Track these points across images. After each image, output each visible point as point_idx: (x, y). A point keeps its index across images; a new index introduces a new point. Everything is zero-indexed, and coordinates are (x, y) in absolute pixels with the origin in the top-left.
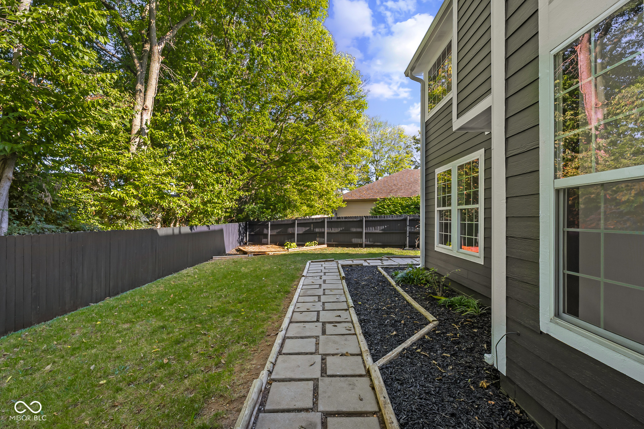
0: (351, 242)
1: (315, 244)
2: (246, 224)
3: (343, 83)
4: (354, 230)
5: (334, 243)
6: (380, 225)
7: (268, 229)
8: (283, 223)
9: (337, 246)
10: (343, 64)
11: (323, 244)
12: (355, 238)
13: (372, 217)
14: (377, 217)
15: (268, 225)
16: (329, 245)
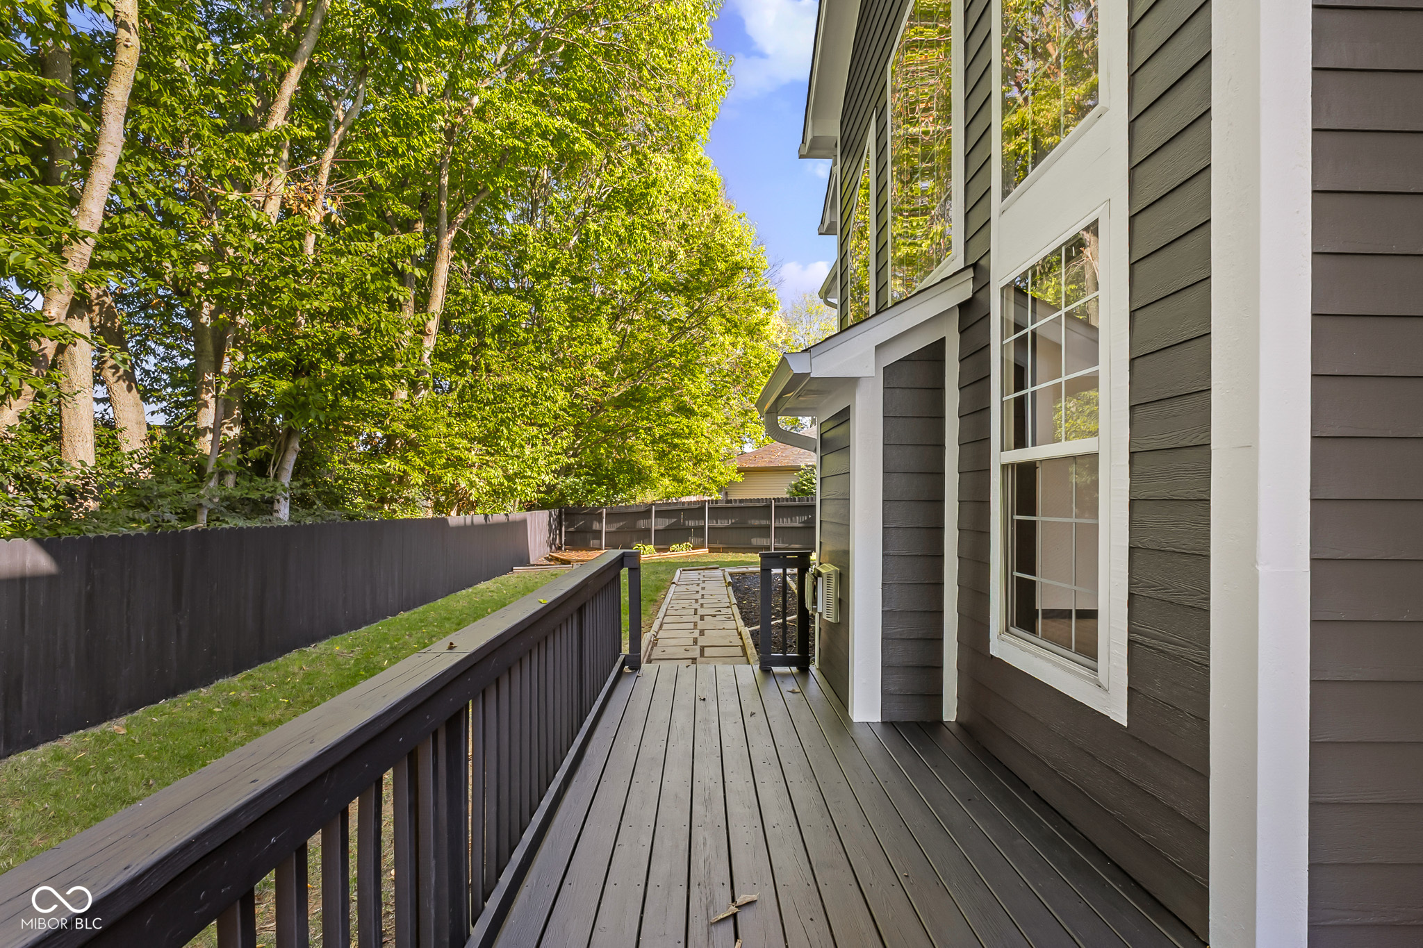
0: (751, 544)
1: (688, 547)
2: (560, 512)
3: (737, 267)
4: (756, 523)
5: (721, 546)
6: (801, 515)
7: (600, 521)
8: (630, 510)
9: (726, 550)
10: (737, 235)
11: (703, 547)
12: (756, 537)
13: (787, 500)
14: (795, 500)
15: (601, 513)
16: (711, 550)
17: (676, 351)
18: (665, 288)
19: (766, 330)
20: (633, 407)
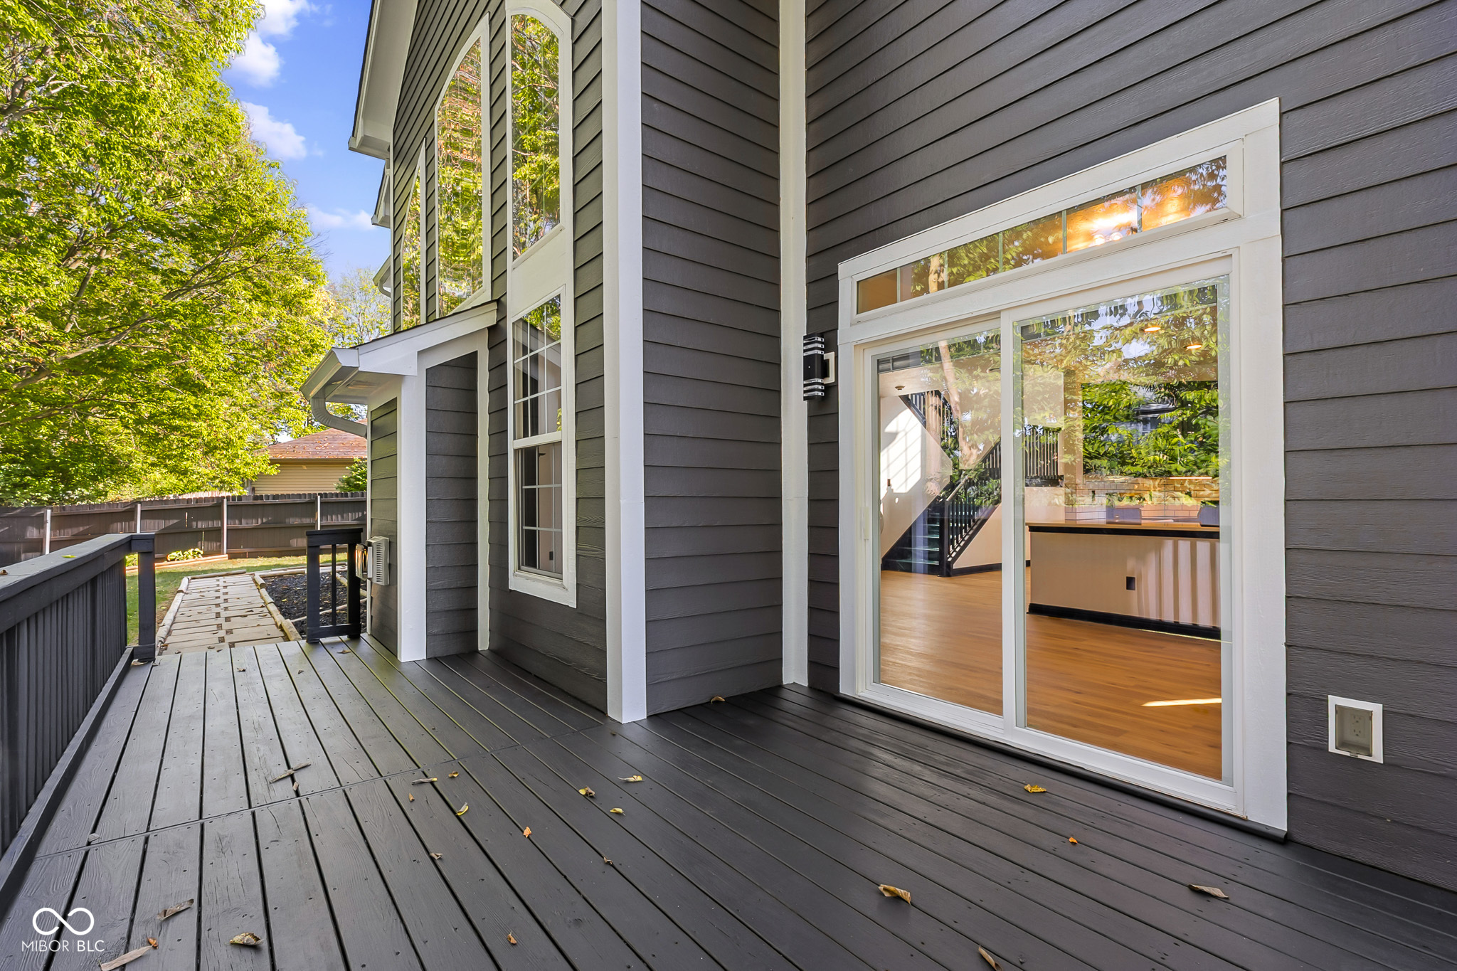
0: (289, 546)
1: (195, 555)
4: (296, 521)
5: (247, 550)
6: (354, 511)
8: (96, 510)
9: (254, 555)
11: (219, 552)
12: (297, 537)
13: (337, 495)
14: (346, 495)
15: (43, 516)
16: (232, 556)
17: (177, 312)
18: (156, 228)
19: (309, 304)
20: (103, 375)
